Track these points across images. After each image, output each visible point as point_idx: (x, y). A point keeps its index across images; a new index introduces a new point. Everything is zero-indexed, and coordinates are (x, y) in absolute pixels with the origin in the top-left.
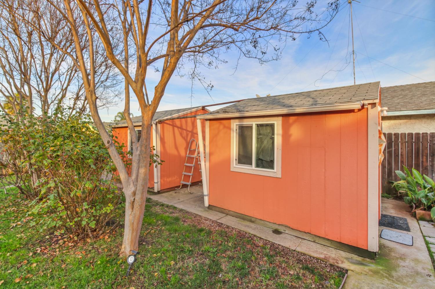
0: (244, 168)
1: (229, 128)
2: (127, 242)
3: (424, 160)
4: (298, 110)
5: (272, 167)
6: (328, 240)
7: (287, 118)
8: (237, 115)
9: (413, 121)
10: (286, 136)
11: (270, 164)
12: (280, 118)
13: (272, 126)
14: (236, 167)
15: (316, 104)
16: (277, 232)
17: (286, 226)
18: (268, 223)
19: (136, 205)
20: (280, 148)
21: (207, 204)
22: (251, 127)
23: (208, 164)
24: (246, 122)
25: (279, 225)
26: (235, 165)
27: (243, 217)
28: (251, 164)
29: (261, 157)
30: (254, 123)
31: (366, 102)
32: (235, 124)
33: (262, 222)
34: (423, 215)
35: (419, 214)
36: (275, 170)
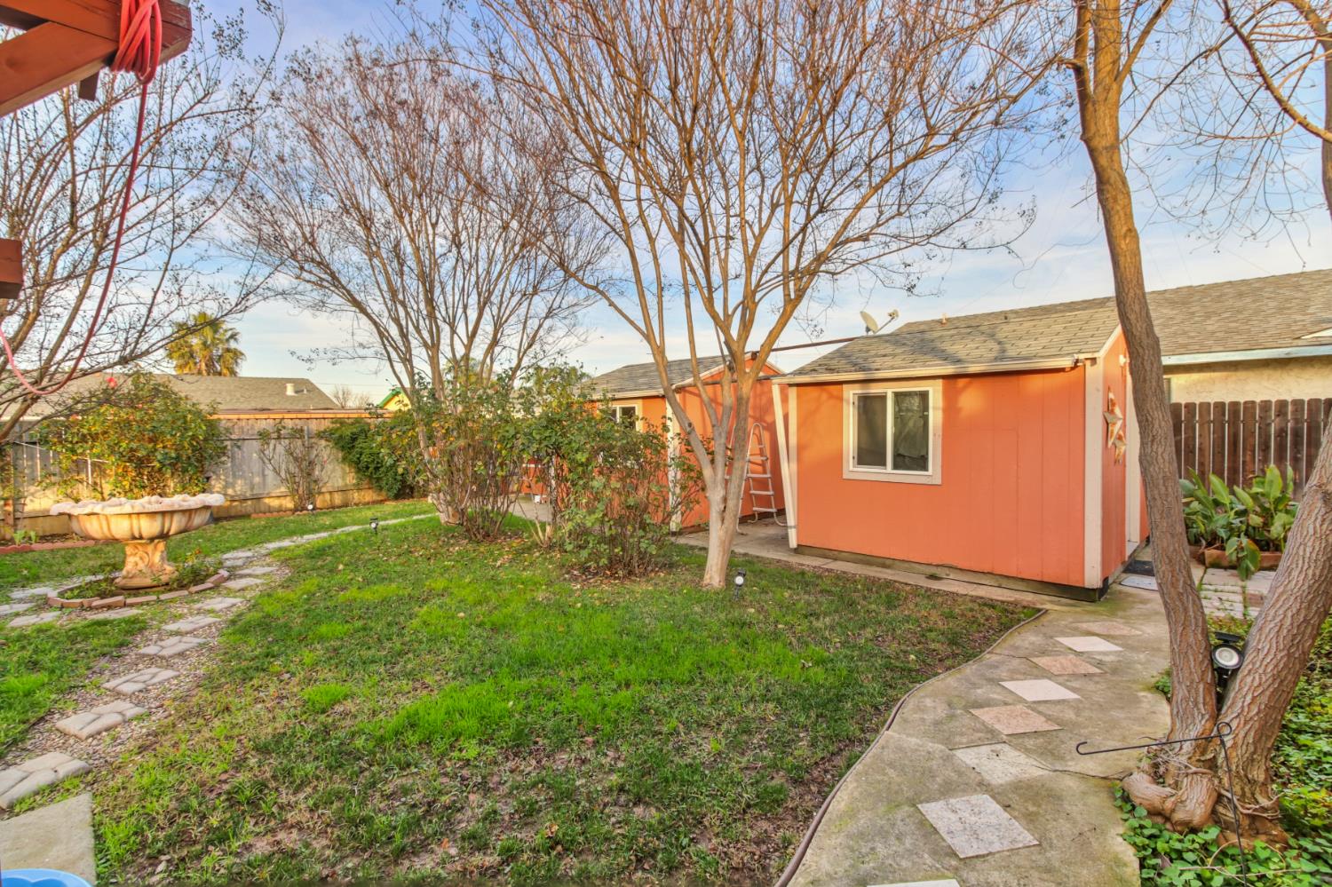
0: (870, 472)
1: (840, 399)
2: (714, 569)
3: (1248, 458)
4: (974, 368)
5: (925, 468)
6: (1023, 580)
7: (952, 381)
8: (860, 376)
9: (1242, 374)
10: (950, 409)
11: (921, 463)
12: (940, 382)
13: (924, 396)
14: (852, 469)
15: (1002, 359)
16: (933, 577)
17: (950, 567)
18: (917, 566)
19: (728, 515)
20: (940, 432)
21: (793, 543)
22: (883, 398)
23: (794, 466)
24: (875, 389)
25: (937, 566)
26: (851, 468)
27: (867, 560)
28: (884, 464)
29: (902, 451)
30: (889, 391)
31: (1082, 356)
32: (851, 392)
33: (906, 565)
34: (1218, 557)
35: (1211, 556)
36: (930, 472)
